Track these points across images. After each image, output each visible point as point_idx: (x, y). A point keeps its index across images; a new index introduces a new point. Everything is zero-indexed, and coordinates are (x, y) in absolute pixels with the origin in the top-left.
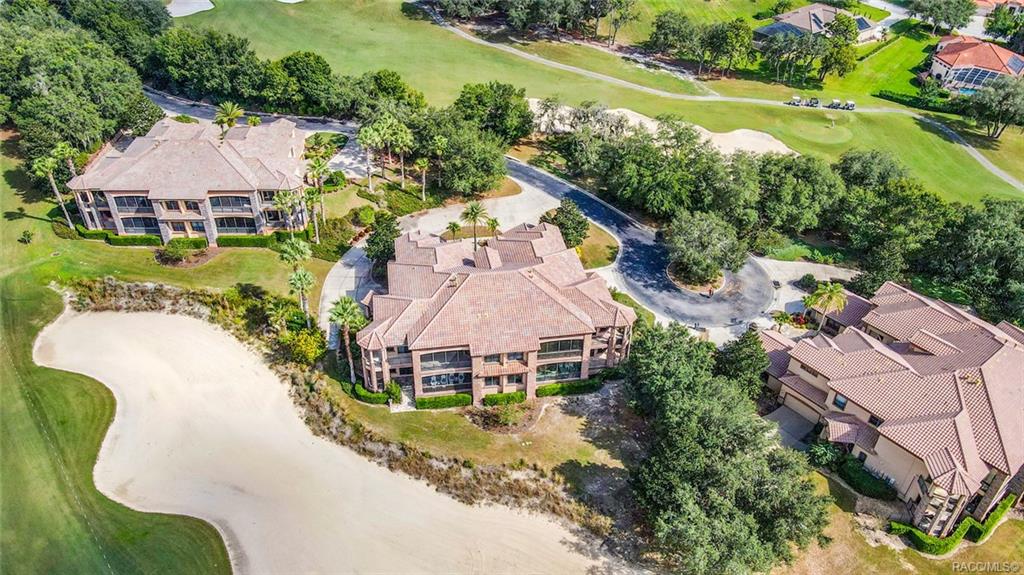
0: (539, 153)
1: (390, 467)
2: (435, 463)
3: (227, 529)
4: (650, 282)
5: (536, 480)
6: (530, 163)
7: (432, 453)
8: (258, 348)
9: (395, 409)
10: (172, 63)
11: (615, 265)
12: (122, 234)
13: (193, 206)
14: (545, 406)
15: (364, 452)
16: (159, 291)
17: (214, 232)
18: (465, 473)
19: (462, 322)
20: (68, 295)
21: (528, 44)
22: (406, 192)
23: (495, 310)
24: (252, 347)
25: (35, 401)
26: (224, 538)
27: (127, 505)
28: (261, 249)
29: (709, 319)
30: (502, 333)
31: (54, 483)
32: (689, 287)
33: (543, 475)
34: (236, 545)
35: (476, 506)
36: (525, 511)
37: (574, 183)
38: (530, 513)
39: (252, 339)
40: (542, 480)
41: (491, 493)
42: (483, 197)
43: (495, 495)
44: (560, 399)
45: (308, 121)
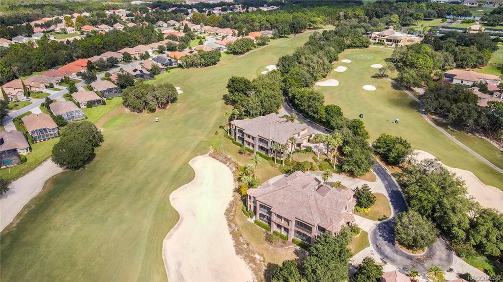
0: (401, 172)
1: (230, 233)
2: (241, 238)
3: (182, 221)
4: (385, 235)
5: (261, 261)
6: (392, 174)
7: (243, 236)
8: (236, 185)
9: (249, 220)
10: (296, 99)
11: (378, 222)
12: (237, 141)
13: (253, 138)
14: (292, 246)
15: (229, 225)
16: (229, 159)
17: (257, 149)
18: (245, 246)
19: (276, 199)
20: (212, 151)
21: (454, 131)
22: (330, 164)
23: (290, 201)
24: (235, 184)
25: (179, 170)
26: (179, 221)
27: (171, 202)
28: (266, 160)
29: (393, 261)
30: (285, 209)
31: (164, 189)
32: (400, 246)
33: (264, 262)
34: (179, 225)
35: (238, 256)
36: (248, 266)
37: (401, 188)
38: (248, 268)
39: (237, 182)
40: (262, 262)
41: (246, 256)
42: (357, 177)
43: (246, 257)
44: (298, 248)
45: (326, 130)
